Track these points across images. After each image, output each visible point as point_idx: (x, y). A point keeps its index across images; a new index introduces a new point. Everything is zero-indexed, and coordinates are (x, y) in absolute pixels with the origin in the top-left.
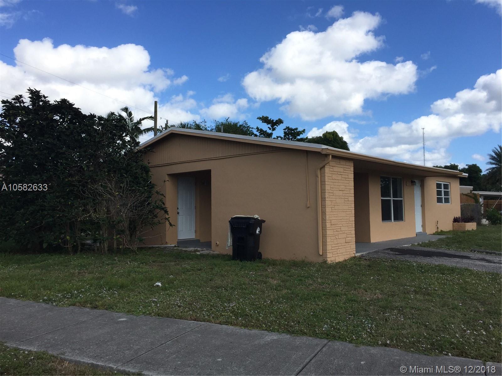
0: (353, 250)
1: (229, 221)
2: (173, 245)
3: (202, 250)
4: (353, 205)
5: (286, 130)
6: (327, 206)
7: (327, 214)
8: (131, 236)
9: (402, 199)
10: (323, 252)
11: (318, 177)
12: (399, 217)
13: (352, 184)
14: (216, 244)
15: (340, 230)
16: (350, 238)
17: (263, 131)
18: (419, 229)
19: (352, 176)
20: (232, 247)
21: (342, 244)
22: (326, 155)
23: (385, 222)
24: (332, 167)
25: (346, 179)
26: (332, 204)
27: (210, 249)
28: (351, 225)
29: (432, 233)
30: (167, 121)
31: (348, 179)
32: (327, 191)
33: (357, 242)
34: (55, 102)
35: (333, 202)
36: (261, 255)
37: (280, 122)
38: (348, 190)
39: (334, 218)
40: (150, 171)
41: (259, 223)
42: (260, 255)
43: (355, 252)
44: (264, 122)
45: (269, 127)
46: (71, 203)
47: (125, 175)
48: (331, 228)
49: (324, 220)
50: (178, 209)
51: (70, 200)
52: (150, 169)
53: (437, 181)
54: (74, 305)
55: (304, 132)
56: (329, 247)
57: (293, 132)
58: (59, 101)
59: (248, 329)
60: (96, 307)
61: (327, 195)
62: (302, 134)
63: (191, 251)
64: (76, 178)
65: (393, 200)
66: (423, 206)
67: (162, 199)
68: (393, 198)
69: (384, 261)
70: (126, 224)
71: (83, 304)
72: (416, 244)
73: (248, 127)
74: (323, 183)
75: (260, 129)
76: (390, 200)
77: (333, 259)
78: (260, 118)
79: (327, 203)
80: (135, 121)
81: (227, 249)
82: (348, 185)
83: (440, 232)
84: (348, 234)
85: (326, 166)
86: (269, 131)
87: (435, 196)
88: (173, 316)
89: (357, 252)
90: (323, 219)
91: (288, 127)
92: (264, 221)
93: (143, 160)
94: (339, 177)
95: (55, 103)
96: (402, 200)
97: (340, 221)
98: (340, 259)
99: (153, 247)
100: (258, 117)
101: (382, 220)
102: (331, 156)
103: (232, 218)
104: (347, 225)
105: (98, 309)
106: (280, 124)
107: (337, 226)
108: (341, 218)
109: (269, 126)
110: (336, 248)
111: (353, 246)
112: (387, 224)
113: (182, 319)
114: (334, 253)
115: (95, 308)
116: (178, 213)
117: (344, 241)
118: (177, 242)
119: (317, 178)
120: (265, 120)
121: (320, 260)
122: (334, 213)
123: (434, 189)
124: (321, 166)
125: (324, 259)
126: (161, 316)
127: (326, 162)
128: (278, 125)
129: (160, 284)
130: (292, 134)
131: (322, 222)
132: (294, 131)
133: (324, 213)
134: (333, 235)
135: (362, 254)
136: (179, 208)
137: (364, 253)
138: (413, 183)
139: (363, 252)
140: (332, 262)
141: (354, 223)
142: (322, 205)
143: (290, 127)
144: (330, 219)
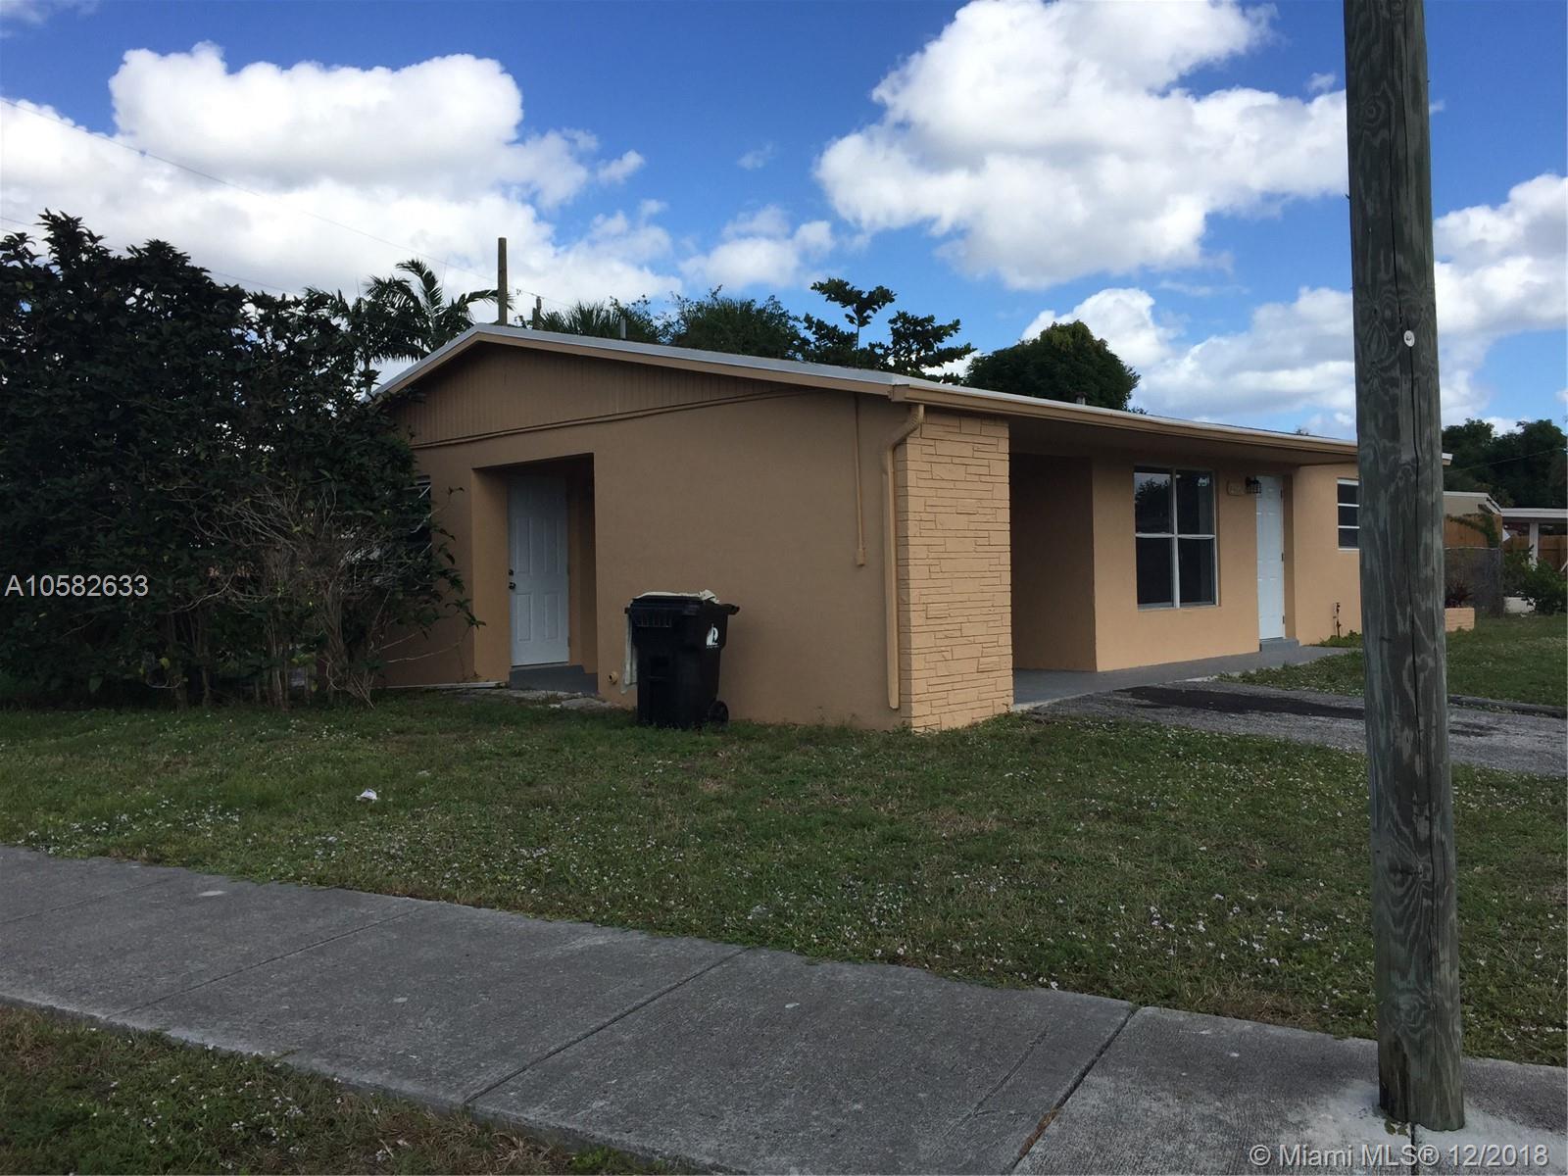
0: (1004, 694)
1: (627, 610)
2: (492, 684)
3: (571, 698)
4: (1007, 558)
5: (899, 324)
6: (911, 562)
7: (912, 584)
8: (351, 658)
9: (1212, 536)
10: (900, 702)
11: (887, 474)
12: (1199, 589)
13: (1004, 492)
14: (611, 677)
15: (958, 634)
16: (995, 659)
17: (827, 327)
18: (1271, 627)
19: (1002, 469)
20: (635, 688)
21: (966, 677)
22: (909, 407)
23: (1150, 607)
24: (932, 443)
25: (983, 478)
26: (932, 555)
27: (593, 695)
28: (998, 617)
29: (1318, 642)
30: (539, 301)
31: (988, 479)
32: (911, 516)
33: (1018, 670)
34: (132, 252)
35: (936, 548)
36: (726, 711)
37: (882, 297)
38: (988, 511)
39: (938, 598)
40: (416, 459)
41: (719, 614)
42: (722, 709)
43: (1011, 700)
44: (834, 300)
45: (847, 316)
46: (170, 557)
47: (326, 473)
48: (925, 628)
49: (903, 604)
50: (511, 573)
51: (166, 550)
52: (416, 453)
53: (1339, 478)
54: (105, 853)
55: (956, 330)
56: (918, 686)
57: (919, 328)
58: (144, 249)
59: (544, 919)
60: (157, 860)
61: (912, 529)
62: (951, 335)
63: (533, 702)
64: (182, 482)
65: (1179, 539)
66: (1288, 557)
67: (446, 544)
68: (1179, 533)
69: (1088, 727)
70: (335, 621)
71: (129, 852)
72: (1236, 674)
73: (783, 315)
74: (901, 491)
75: (815, 320)
76: (1169, 541)
77: (931, 720)
78: (820, 288)
79: (915, 552)
80: (446, 303)
81: (623, 692)
82: (988, 495)
83: (1346, 638)
84: (984, 645)
85: (909, 440)
86: (846, 327)
87: (1333, 526)
88: (358, 885)
89: (1017, 701)
90: (902, 599)
91: (904, 314)
92: (734, 610)
93: (395, 425)
94: (959, 473)
95: (132, 255)
96: (1213, 539)
97: (959, 605)
98: (960, 720)
99: (434, 690)
100: (815, 284)
101: (1139, 602)
102: (921, 409)
103: (635, 600)
104: (986, 618)
105: (163, 866)
106: (884, 304)
107: (949, 620)
108: (965, 597)
109: (850, 310)
110: (940, 688)
111: (1007, 681)
112: (1157, 614)
113: (381, 893)
114: (935, 703)
115: (157, 862)
116: (512, 587)
117: (972, 666)
118: (511, 673)
119: (884, 476)
120: (836, 291)
121: (893, 724)
122: (939, 583)
123: (1331, 505)
124: (896, 437)
125: (904, 723)
126: (327, 884)
127: (908, 426)
128: (876, 307)
129: (373, 796)
130: (915, 335)
131: (898, 611)
132: (923, 327)
133: (903, 582)
134: (935, 649)
135: (1038, 704)
136: (516, 571)
137: (1045, 703)
138: (1252, 486)
139: (1040, 700)
140: (928, 731)
141: (1010, 611)
142: (897, 559)
143: (910, 314)
144: (924, 599)
